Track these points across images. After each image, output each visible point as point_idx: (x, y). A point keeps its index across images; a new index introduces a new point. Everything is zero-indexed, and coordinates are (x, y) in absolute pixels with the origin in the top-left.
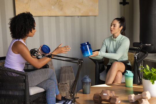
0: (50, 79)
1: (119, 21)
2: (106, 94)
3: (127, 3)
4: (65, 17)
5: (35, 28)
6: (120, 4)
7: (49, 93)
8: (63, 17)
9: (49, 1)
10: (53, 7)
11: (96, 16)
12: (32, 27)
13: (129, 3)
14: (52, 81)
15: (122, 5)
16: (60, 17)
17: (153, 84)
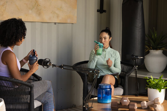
0: (48, 91)
1: (108, 33)
2: (126, 101)
3: (105, 11)
4: (41, 23)
5: (25, 37)
6: (97, 11)
7: (47, 107)
8: (40, 23)
9: (27, 4)
10: (30, 11)
11: (73, 24)
12: (23, 36)
13: (106, 11)
14: (50, 94)
15: (99, 13)
16: (37, 23)
17: (160, 92)
